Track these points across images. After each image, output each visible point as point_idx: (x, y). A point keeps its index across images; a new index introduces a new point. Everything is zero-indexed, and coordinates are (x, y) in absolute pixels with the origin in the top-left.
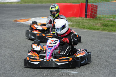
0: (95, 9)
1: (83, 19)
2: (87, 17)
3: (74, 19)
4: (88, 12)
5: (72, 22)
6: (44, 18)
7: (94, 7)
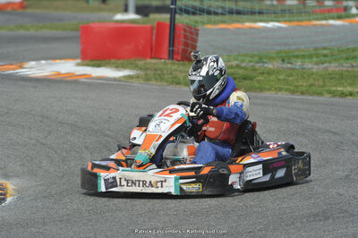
0: (195, 37)
1: (165, 64)
2: (173, 59)
3: (141, 63)
4: (176, 44)
5: (140, 69)
6: (58, 61)
7: (191, 33)
